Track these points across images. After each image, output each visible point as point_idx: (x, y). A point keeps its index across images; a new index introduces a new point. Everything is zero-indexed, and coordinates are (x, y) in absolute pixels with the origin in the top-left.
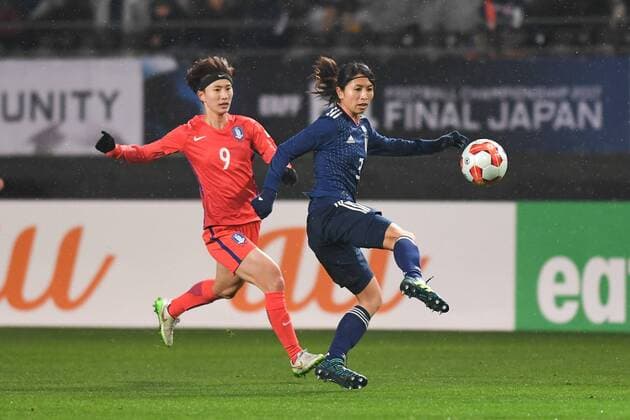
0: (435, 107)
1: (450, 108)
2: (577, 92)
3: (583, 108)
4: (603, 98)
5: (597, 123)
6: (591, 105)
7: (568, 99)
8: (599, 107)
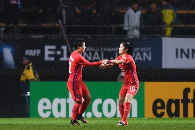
0: (90, 53)
1: (96, 53)
2: (142, 49)
3: (145, 54)
4: (152, 51)
5: (150, 59)
6: (148, 53)
7: (139, 51)
8: (150, 54)
